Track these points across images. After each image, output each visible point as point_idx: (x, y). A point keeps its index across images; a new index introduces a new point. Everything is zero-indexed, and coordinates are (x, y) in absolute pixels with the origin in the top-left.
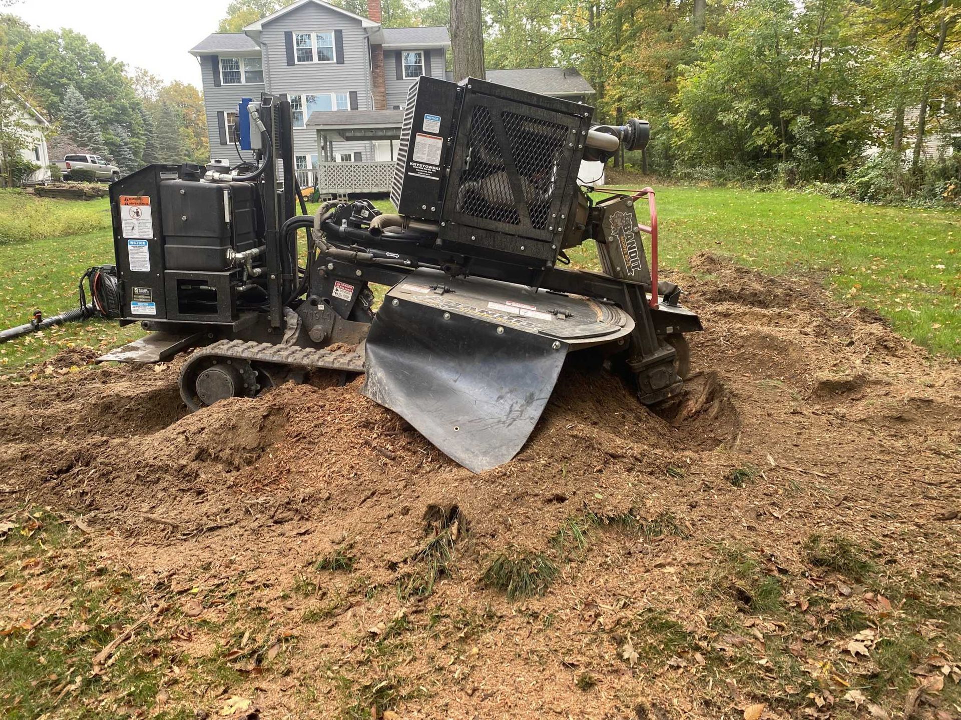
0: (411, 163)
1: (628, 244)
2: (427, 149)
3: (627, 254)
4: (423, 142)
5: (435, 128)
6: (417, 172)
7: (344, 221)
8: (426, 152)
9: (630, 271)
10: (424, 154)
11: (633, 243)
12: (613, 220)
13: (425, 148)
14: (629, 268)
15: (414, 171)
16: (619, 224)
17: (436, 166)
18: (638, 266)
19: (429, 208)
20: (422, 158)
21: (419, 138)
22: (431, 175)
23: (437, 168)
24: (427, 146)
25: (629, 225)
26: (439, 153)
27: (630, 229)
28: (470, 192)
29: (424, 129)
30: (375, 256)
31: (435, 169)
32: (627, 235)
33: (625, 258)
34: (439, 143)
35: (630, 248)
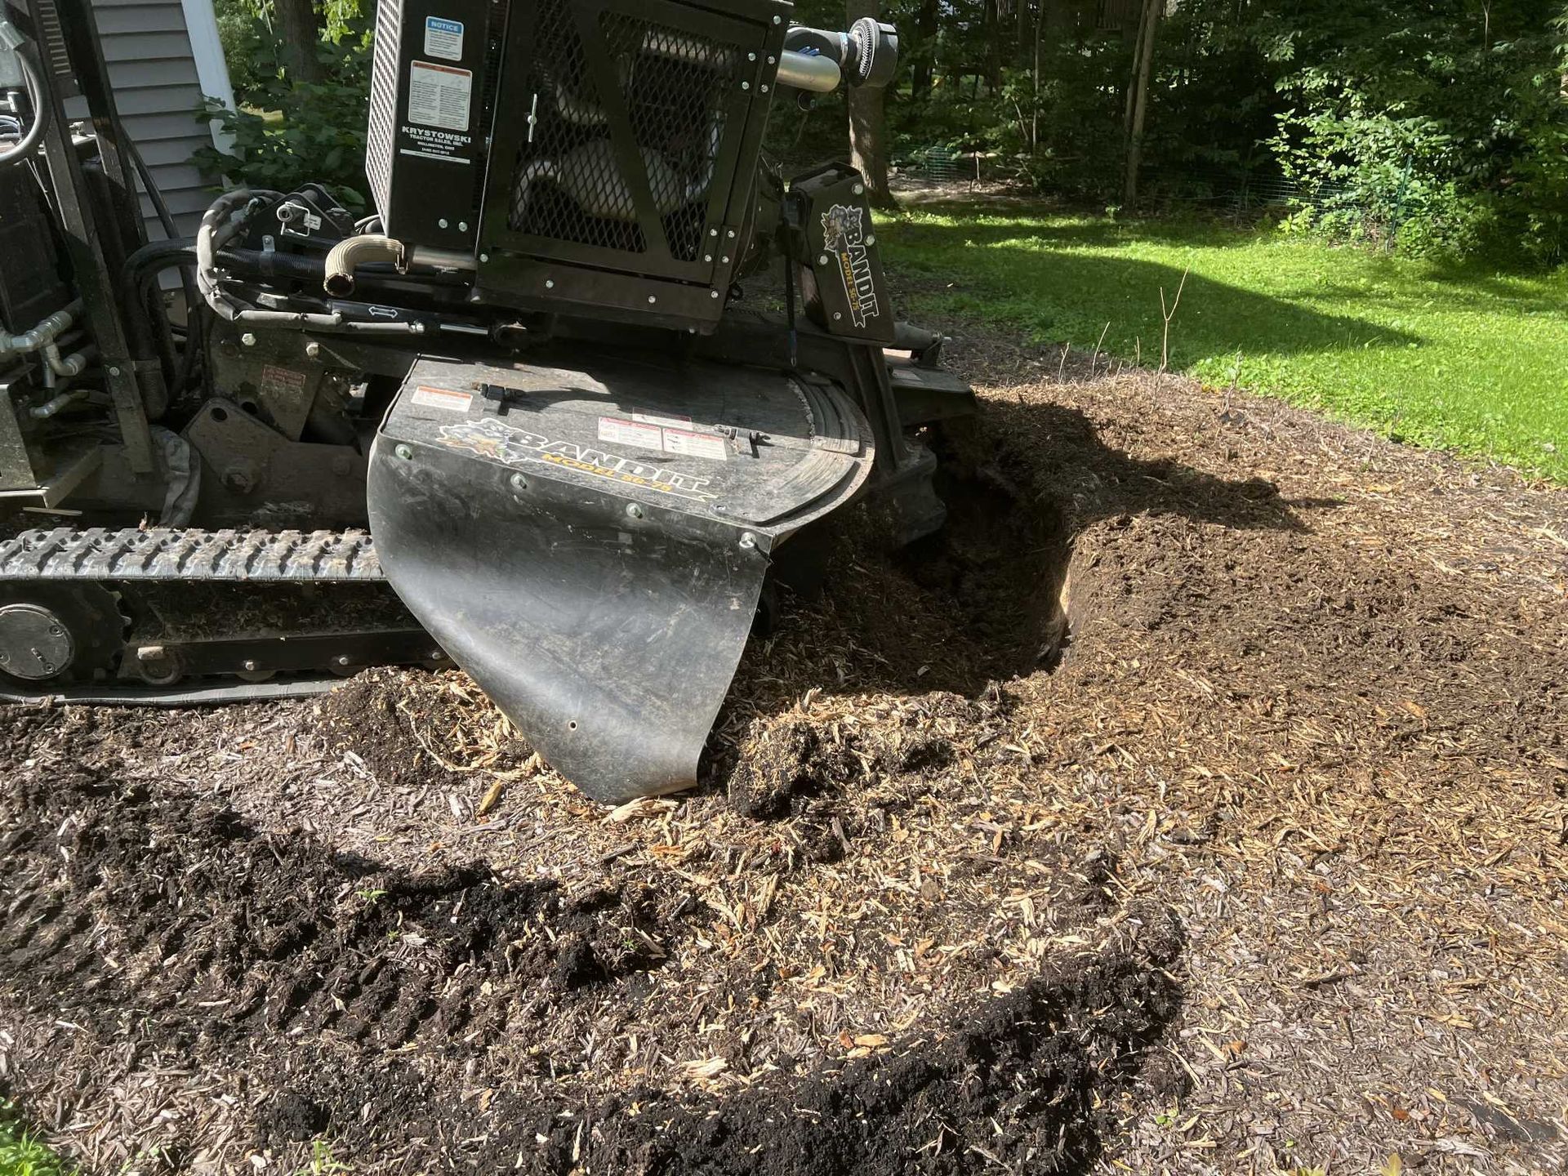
0: (405, 129)
1: (855, 268)
2: (438, 97)
3: (852, 286)
4: (428, 80)
5: (451, 49)
6: (419, 149)
7: (267, 238)
8: (437, 103)
9: (859, 319)
10: (433, 108)
11: (863, 266)
12: (828, 221)
13: (433, 93)
14: (857, 313)
15: (413, 144)
16: (839, 228)
17: (460, 133)
18: (873, 309)
19: (453, 225)
20: (430, 118)
21: (417, 73)
22: (452, 154)
23: (463, 139)
24: (438, 90)
25: (857, 230)
26: (466, 104)
27: (857, 239)
28: (540, 186)
29: (427, 51)
30: (345, 317)
31: (460, 140)
32: (852, 250)
33: (850, 294)
34: (464, 82)
35: (858, 276)
